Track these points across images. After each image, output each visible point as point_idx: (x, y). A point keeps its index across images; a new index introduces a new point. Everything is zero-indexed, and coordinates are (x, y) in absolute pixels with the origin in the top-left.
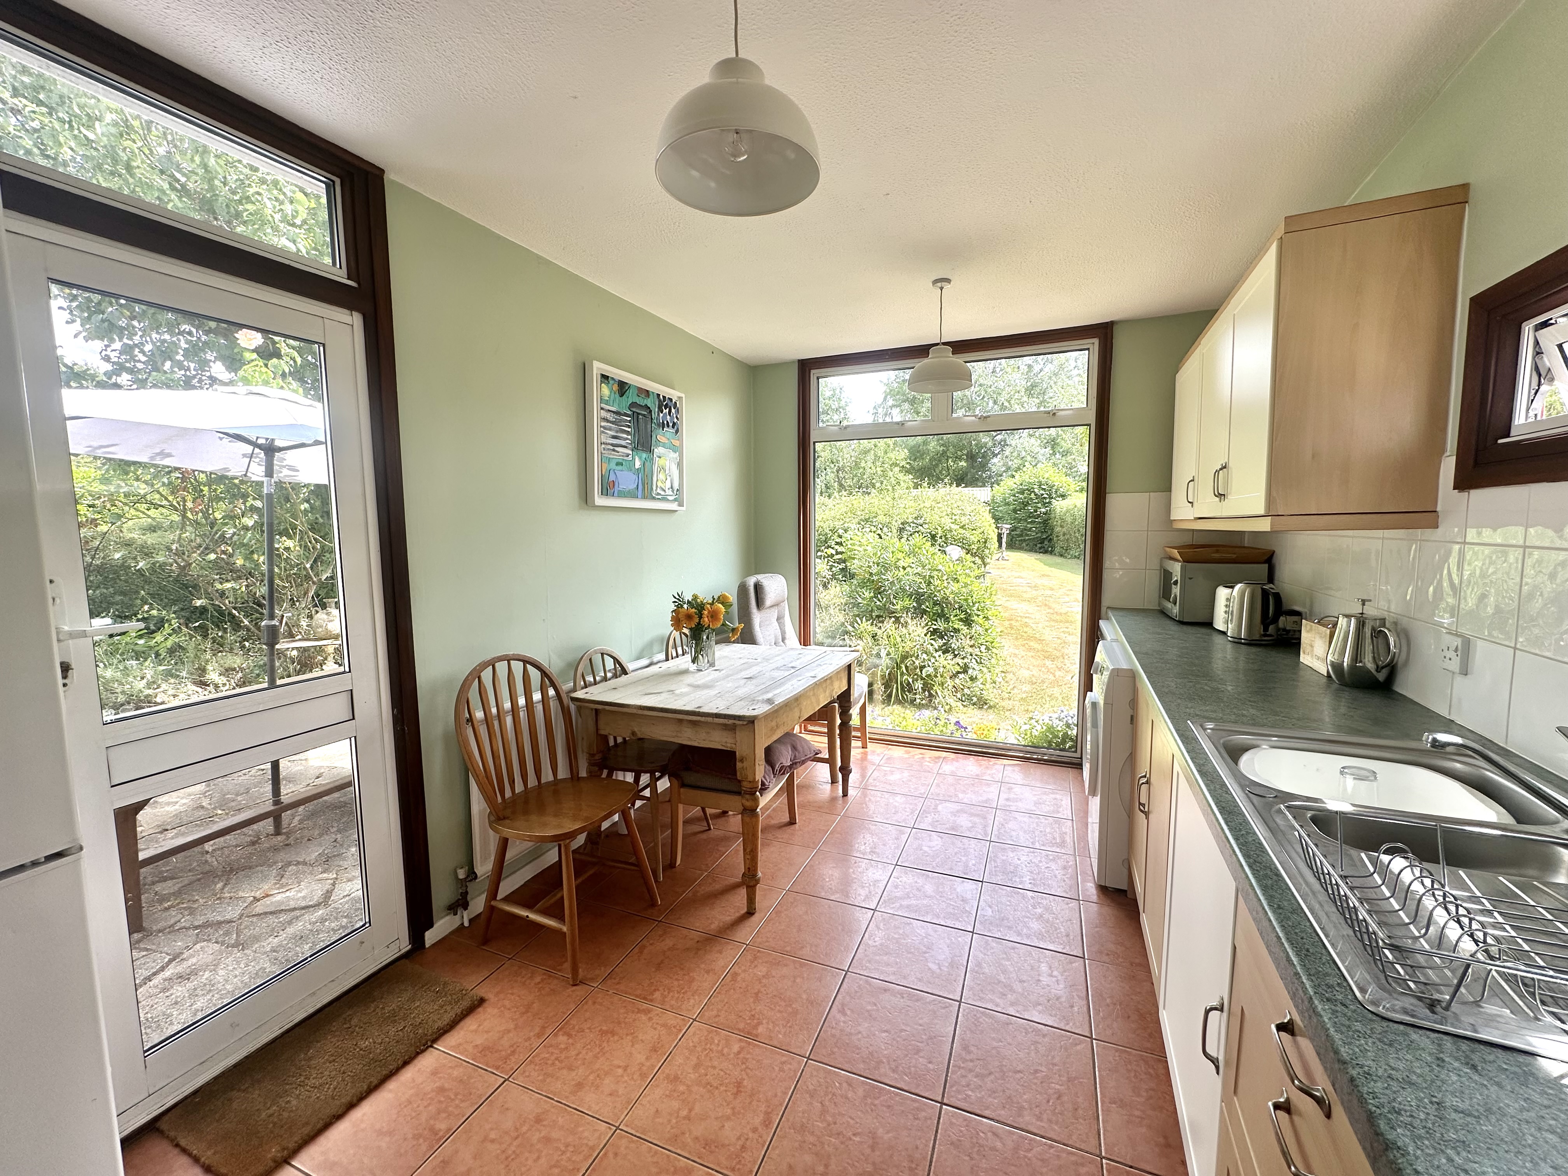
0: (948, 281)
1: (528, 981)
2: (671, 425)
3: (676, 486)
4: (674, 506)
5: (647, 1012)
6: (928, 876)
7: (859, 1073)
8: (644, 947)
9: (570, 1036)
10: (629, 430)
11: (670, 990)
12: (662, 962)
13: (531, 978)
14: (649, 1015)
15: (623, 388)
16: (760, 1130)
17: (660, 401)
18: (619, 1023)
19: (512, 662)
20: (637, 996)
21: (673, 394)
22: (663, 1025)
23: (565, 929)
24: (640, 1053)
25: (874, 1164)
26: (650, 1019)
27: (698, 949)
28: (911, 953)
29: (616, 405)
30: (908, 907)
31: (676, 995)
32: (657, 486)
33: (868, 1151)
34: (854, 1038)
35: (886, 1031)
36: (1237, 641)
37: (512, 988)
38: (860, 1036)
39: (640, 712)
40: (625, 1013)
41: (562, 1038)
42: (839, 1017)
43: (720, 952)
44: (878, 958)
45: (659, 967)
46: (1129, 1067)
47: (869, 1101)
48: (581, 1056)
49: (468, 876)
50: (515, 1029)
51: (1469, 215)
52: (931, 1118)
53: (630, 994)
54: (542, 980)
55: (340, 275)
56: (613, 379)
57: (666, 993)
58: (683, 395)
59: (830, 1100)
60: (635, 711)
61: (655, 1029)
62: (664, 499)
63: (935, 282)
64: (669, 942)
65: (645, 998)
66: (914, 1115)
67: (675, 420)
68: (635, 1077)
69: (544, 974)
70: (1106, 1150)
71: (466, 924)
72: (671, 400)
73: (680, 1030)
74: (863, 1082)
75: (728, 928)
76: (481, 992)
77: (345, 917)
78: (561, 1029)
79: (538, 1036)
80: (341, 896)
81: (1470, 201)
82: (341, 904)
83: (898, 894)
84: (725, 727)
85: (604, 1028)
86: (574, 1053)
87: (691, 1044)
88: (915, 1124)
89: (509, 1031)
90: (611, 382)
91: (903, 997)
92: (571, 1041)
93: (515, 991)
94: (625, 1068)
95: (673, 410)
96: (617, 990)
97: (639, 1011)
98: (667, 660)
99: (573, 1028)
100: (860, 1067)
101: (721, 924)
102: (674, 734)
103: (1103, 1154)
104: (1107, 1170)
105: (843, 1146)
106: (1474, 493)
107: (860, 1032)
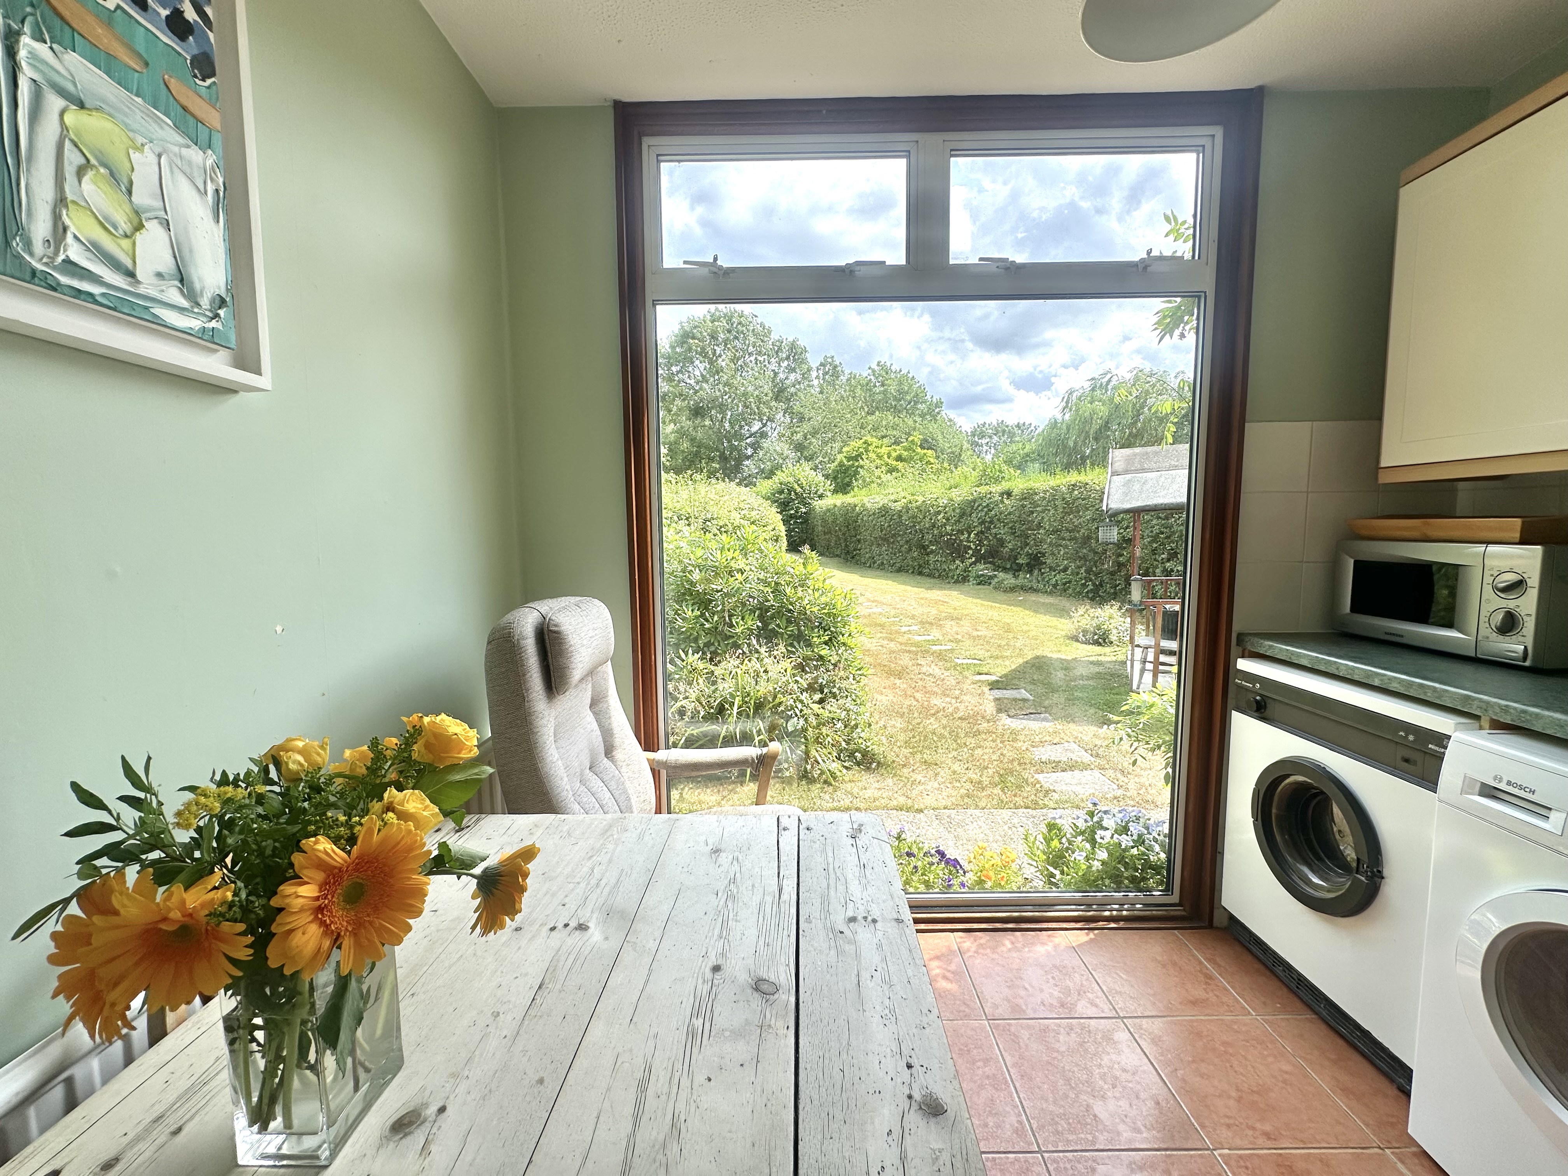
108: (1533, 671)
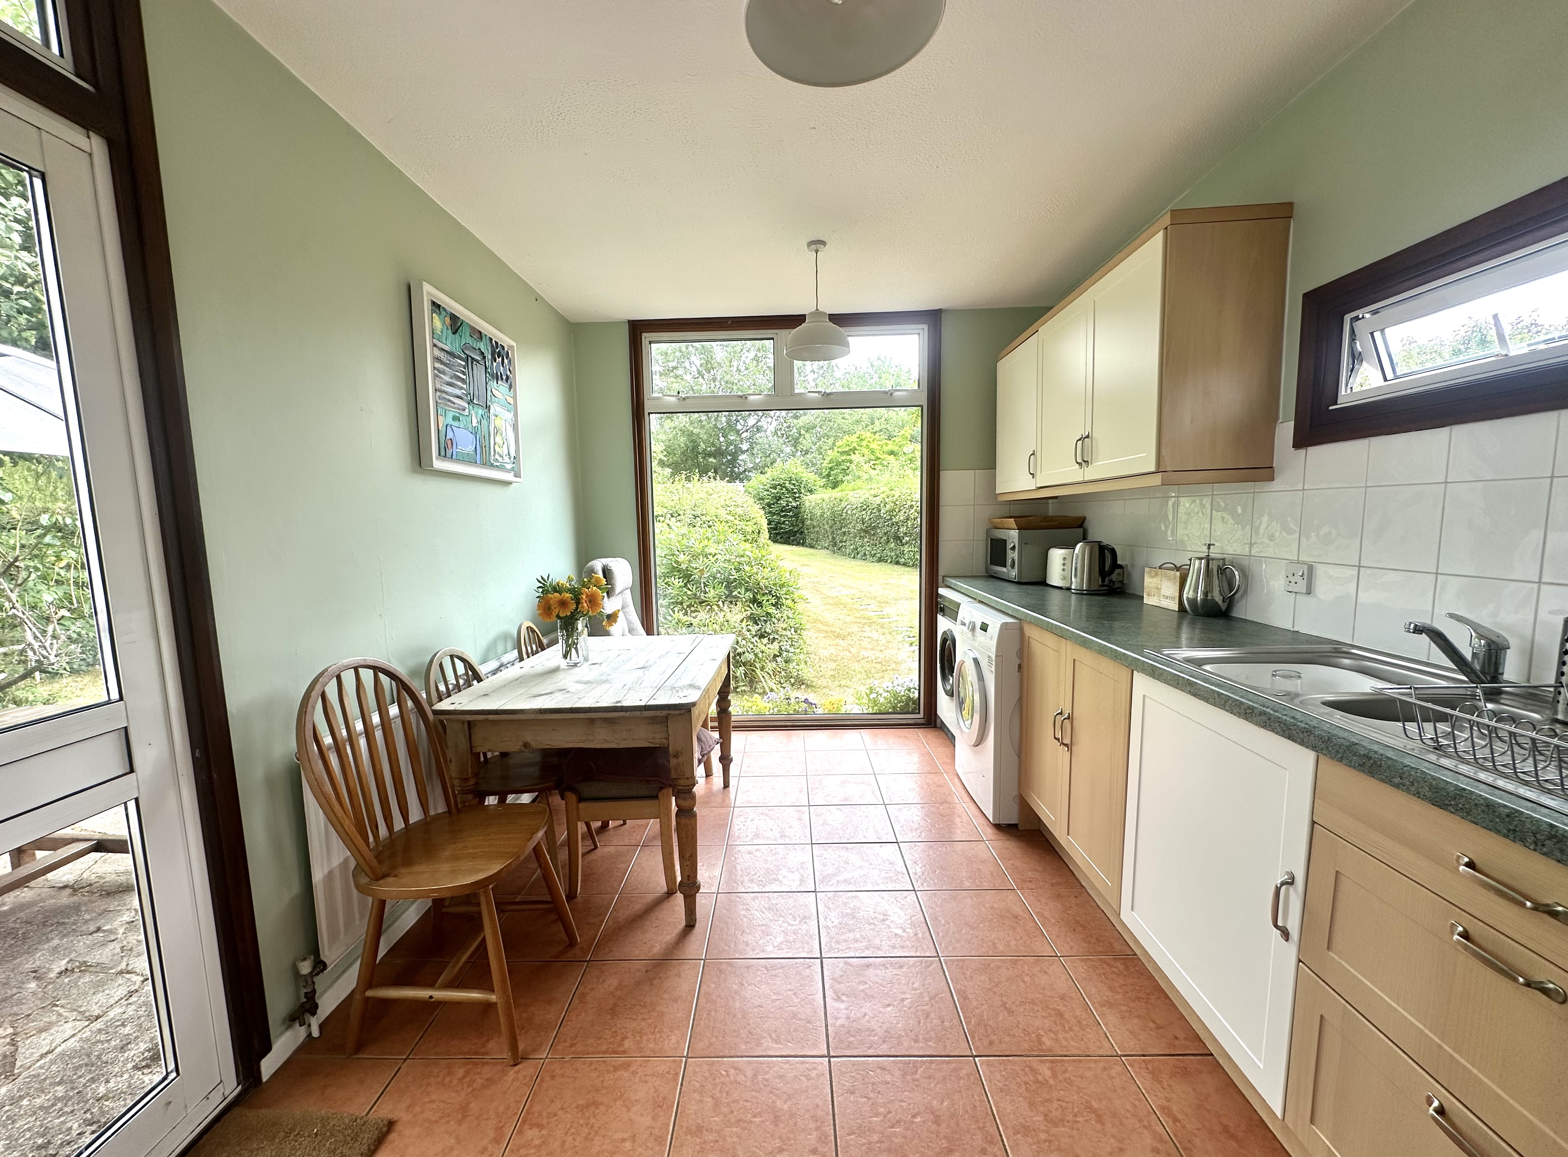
0: (823, 243)
1: (448, 1079)
2: (504, 377)
3: (513, 454)
4: (509, 477)
5: (626, 1066)
6: (847, 848)
7: (886, 1054)
8: (584, 994)
9: (540, 1127)
10: (464, 377)
11: (641, 1033)
12: (615, 1005)
13: (450, 1074)
14: (631, 1069)
15: (455, 324)
16: (820, 1149)
17: (492, 346)
18: (598, 1090)
19: (360, 669)
20: (604, 1053)
21: (505, 340)
22: (653, 1075)
23: (493, 998)
24: (642, 1115)
25: (946, 1138)
26: (634, 1073)
27: (651, 980)
28: (872, 924)
29: (449, 343)
30: (845, 881)
31: (652, 1037)
32: (495, 451)
33: (934, 1127)
34: (863, 1021)
35: (889, 1005)
36: (1080, 593)
37: (428, 1094)
38: (867, 1018)
39: (541, 717)
40: (598, 1077)
41: (531, 1133)
42: (837, 1005)
43: (679, 975)
44: (843, 937)
45: (613, 1011)
46: (1098, 972)
47: (909, 1077)
48: (567, 1144)
49: (314, 968)
50: (459, 1142)
51: (1294, 228)
52: (972, 1074)
53: (594, 1053)
54: (467, 1072)
55: (65, 67)
56: (444, 309)
57: (638, 1038)
58: (514, 344)
59: (873, 1091)
60: (532, 716)
61: (646, 1082)
62: (501, 468)
63: (811, 243)
64: (612, 982)
65: (615, 1052)
66: (956, 1076)
67: (508, 373)
68: (649, 1145)
69: (466, 1064)
70: (1119, 1048)
71: (316, 1033)
72: (503, 348)
73: (677, 1074)
74: (893, 1062)
75: (674, 948)
76: (385, 1111)
77: (59, 1083)
78: (524, 1122)
79: (497, 1141)
80: (36, 1056)
81: (1294, 215)
82: (41, 1067)
83: (830, 871)
84: (653, 720)
85: (581, 1102)
86: (557, 1144)
87: (697, 1084)
88: (961, 1085)
89: (452, 1149)
90: (443, 313)
91: (887, 968)
92: (544, 1132)
93: (434, 1097)
94: (633, 1138)
95: (506, 361)
96: (573, 1053)
97: (616, 1069)
98: (521, 659)
99: (540, 1114)
100: (884, 1049)
101: (664, 946)
102: (583, 738)
103: (1119, 1053)
104: (1130, 1066)
105: (909, 1132)
106: (1311, 450)
107: (865, 1014)
108: (1019, 583)
